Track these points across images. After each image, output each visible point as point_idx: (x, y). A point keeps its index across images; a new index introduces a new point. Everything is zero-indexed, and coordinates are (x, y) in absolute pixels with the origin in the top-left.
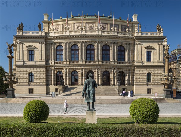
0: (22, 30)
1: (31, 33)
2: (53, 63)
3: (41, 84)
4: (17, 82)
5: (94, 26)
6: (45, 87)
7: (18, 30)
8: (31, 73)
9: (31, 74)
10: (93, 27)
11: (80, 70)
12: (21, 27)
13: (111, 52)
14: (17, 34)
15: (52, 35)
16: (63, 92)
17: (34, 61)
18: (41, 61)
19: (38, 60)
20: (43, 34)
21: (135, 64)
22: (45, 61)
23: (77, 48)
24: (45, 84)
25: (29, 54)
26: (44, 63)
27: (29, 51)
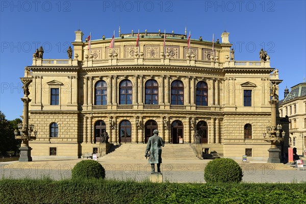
0: (41, 57)
1: (55, 62)
2: (90, 108)
3: (71, 140)
4: (35, 138)
5: (158, 50)
6: (77, 145)
7: (34, 58)
8: (55, 123)
9: (53, 126)
10: (155, 52)
11: (135, 120)
12: (40, 53)
13: (186, 91)
14: (34, 64)
15: (90, 64)
16: (107, 153)
17: (59, 104)
18: (71, 104)
19: (66, 104)
20: (75, 64)
21: (226, 110)
22: (76, 105)
23: (129, 85)
24: (76, 140)
25: (51, 95)
26: (76, 108)
27: (51, 89)
